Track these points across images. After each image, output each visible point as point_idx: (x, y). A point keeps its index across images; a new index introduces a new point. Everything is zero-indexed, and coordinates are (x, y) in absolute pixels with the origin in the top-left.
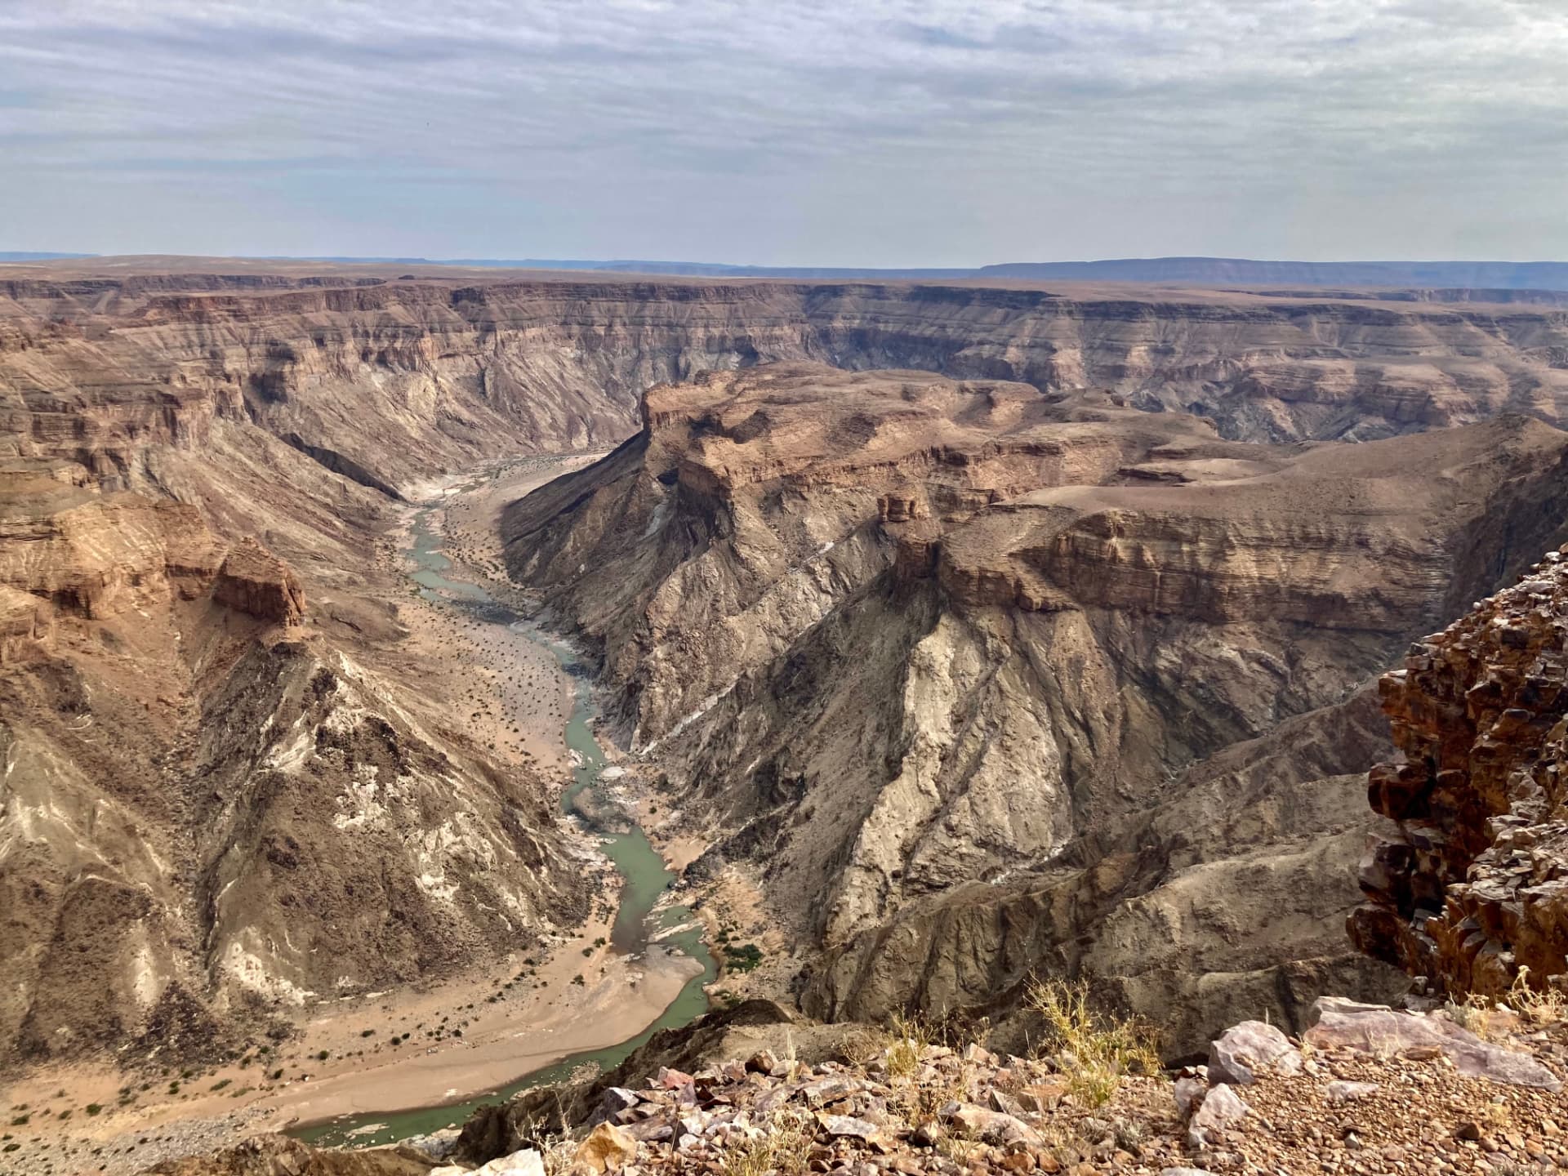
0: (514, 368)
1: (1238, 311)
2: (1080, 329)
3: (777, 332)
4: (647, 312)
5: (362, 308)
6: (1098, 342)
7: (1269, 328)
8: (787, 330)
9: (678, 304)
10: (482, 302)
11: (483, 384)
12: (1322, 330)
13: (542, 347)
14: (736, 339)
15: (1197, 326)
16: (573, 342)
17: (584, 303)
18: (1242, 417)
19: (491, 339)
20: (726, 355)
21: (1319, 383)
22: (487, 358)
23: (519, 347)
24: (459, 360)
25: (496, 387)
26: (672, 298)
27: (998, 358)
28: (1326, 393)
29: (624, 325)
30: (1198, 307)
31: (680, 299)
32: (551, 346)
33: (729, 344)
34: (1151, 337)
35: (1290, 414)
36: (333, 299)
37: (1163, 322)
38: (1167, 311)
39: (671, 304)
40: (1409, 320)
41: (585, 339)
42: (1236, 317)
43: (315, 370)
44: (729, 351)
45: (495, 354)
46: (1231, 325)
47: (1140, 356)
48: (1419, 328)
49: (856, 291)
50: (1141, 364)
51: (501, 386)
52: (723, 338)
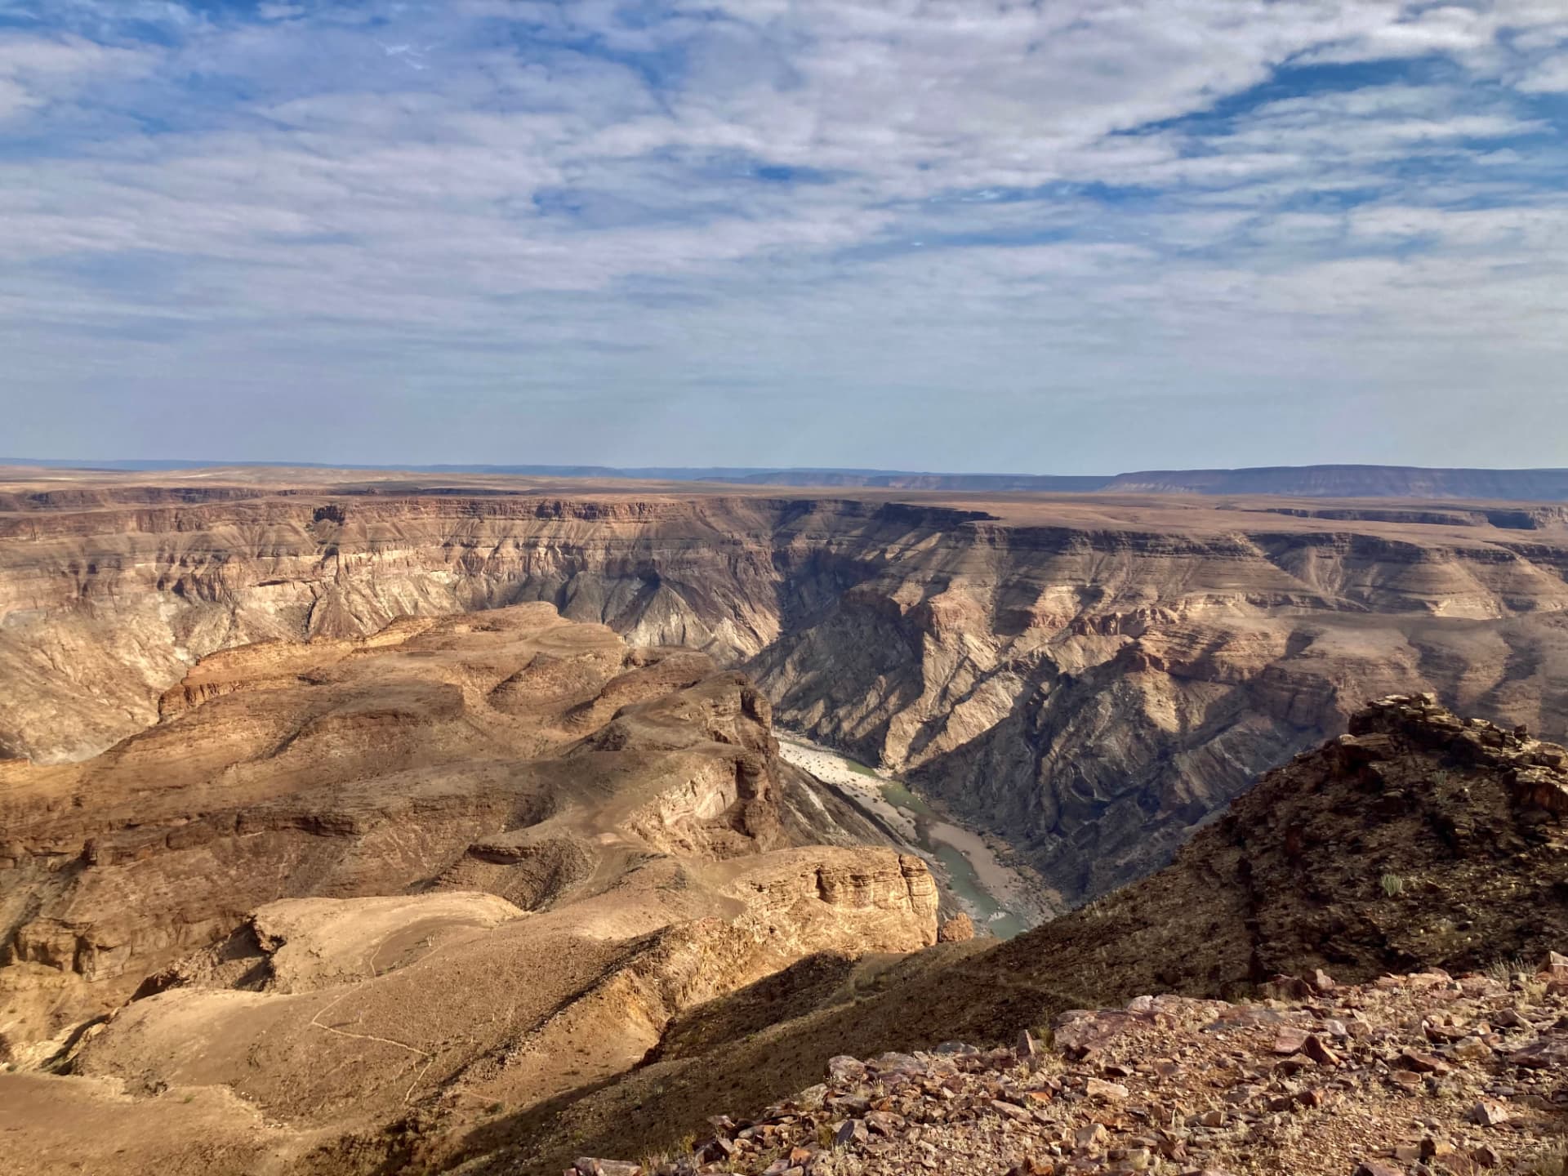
0: (355, 597)
1: (1197, 542)
2: (1000, 561)
3: (690, 555)
4: (545, 532)
5: (179, 528)
6: (1015, 578)
7: (1230, 564)
8: (706, 553)
9: (583, 522)
10: (341, 520)
11: (310, 615)
12: (1322, 568)
13: (406, 572)
14: (640, 563)
15: (1140, 561)
16: (450, 566)
17: (477, 521)
18: (1108, 698)
19: (331, 564)
20: (626, 581)
21: (1223, 654)
22: (325, 586)
23: (372, 573)
24: (288, 588)
25: (323, 619)
26: (578, 516)
27: (888, 596)
28: (1232, 669)
29: (517, 546)
30: (1144, 536)
31: (586, 517)
32: (418, 571)
33: (630, 569)
34: (1080, 574)
35: (1176, 698)
36: (146, 519)
37: (1099, 555)
38: (1106, 541)
39: (575, 521)
40: (1437, 557)
41: (465, 562)
42: (1195, 550)
43: (41, 603)
44: (630, 577)
45: (336, 581)
46: (1186, 560)
47: (1060, 600)
48: (1454, 568)
49: (831, 507)
50: (1059, 611)
51: (330, 616)
52: (624, 562)
